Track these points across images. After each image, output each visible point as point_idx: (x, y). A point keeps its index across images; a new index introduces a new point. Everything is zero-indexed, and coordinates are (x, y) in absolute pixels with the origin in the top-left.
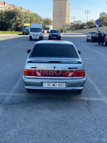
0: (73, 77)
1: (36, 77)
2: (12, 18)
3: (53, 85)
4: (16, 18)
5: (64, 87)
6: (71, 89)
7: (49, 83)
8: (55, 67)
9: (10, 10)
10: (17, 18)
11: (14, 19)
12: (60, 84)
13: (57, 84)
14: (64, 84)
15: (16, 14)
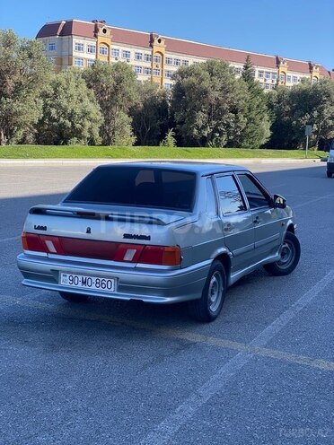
0: (139, 265)
1: (45, 254)
2: (310, 111)
3: (84, 283)
4: (322, 109)
5: (112, 290)
6: (129, 299)
7: (74, 276)
8: (89, 231)
9: (305, 86)
10: (325, 110)
11: (316, 112)
12: (101, 279)
13: (94, 279)
14: (112, 280)
15: (324, 98)
